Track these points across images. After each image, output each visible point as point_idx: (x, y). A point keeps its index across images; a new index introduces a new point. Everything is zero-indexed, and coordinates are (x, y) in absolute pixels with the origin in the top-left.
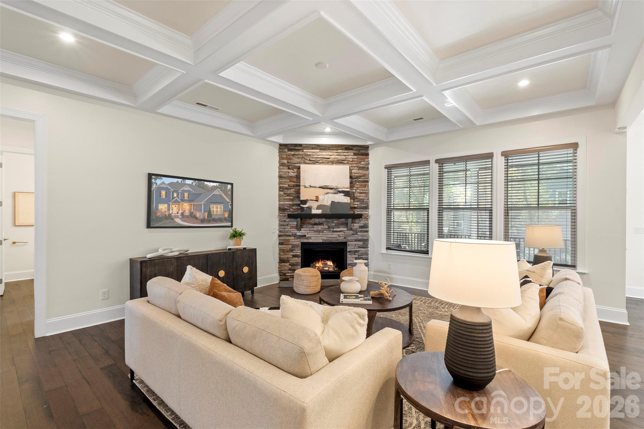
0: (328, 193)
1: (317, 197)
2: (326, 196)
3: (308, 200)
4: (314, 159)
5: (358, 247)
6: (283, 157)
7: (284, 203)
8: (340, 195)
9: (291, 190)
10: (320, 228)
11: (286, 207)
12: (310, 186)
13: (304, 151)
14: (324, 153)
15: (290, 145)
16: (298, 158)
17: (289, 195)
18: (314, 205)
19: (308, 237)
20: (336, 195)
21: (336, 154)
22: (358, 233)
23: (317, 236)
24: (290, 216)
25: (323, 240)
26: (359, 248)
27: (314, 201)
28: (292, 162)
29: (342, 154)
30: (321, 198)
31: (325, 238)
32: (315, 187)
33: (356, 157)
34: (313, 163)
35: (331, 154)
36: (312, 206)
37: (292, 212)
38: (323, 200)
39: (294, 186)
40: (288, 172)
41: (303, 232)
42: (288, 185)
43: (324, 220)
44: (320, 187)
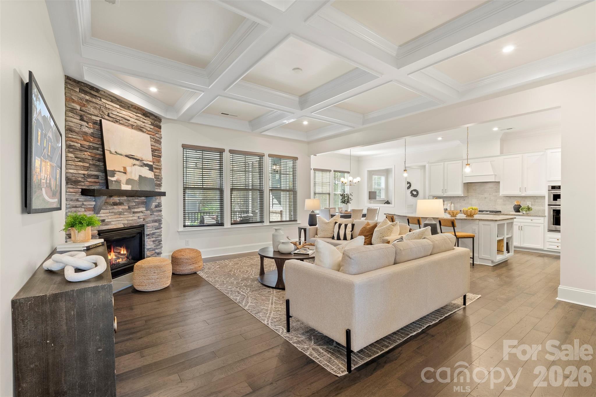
0: (135, 165)
1: (125, 168)
2: (133, 167)
3: (116, 171)
4: (114, 116)
5: (154, 229)
6: (72, 99)
7: (77, 173)
8: (145, 169)
9: (86, 153)
10: (120, 208)
11: (80, 179)
12: (116, 152)
13: (103, 100)
14: (124, 113)
15: (82, 84)
16: (95, 108)
17: (83, 160)
18: (123, 178)
19: (108, 222)
20: (142, 168)
21: (135, 117)
22: (155, 213)
23: (118, 219)
24: (85, 192)
25: (124, 224)
26: (156, 229)
27: (122, 173)
28: (88, 111)
29: (141, 119)
30: (129, 169)
31: (126, 222)
32: (121, 155)
33: (152, 127)
34: (112, 121)
35: (131, 115)
36: (121, 180)
37: (88, 186)
38: (131, 172)
39: (89, 147)
40: (81, 125)
41: (104, 214)
42: (81, 144)
43: (126, 198)
44: (126, 156)
